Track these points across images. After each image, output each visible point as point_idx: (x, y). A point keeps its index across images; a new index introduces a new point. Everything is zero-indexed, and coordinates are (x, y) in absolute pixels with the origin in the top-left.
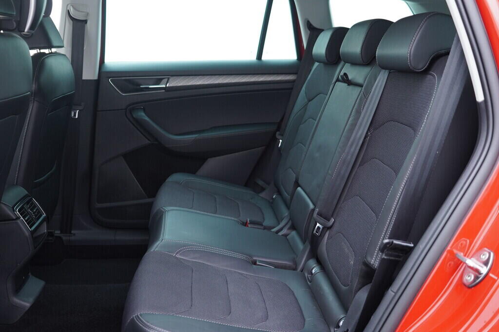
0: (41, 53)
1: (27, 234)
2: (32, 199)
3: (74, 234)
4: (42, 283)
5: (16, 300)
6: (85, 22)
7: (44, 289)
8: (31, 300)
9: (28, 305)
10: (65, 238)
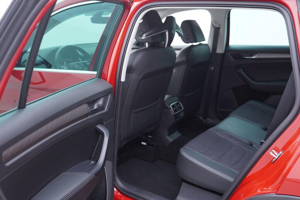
0: (193, 46)
1: (172, 114)
2: (179, 102)
3: (207, 120)
4: (180, 135)
5: (168, 138)
6: (219, 28)
7: (180, 137)
8: (173, 139)
9: (171, 141)
10: (203, 121)
